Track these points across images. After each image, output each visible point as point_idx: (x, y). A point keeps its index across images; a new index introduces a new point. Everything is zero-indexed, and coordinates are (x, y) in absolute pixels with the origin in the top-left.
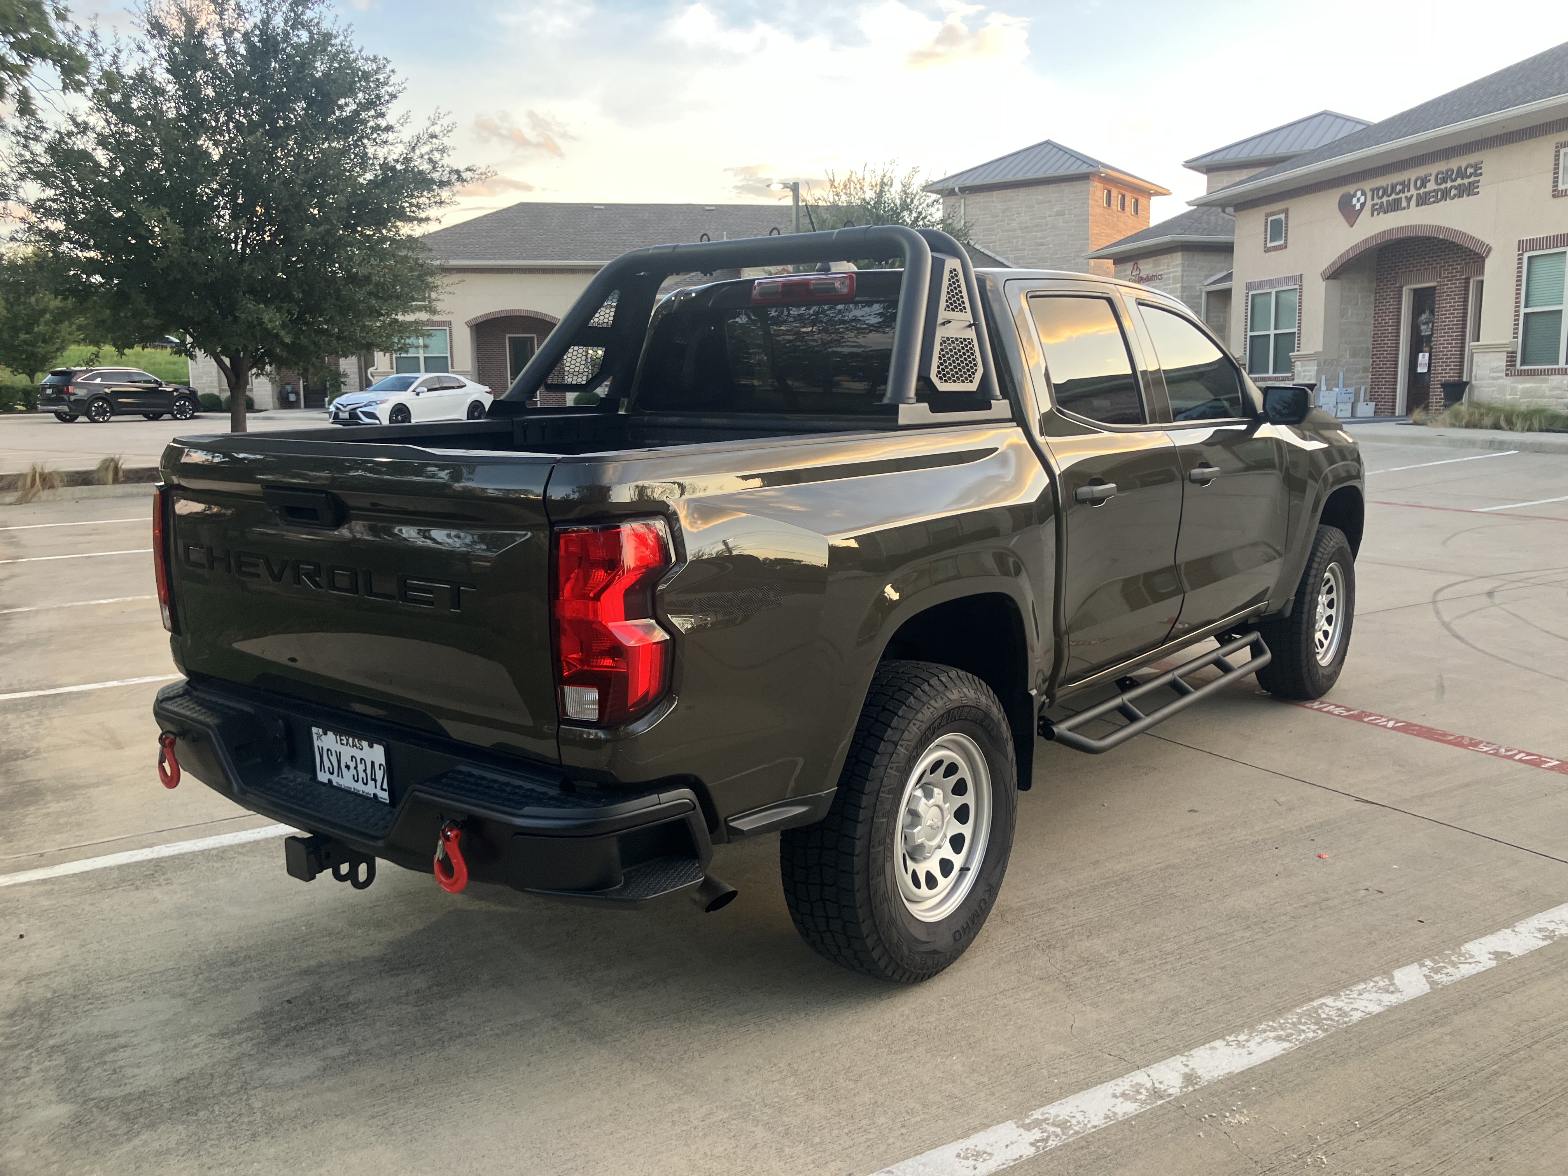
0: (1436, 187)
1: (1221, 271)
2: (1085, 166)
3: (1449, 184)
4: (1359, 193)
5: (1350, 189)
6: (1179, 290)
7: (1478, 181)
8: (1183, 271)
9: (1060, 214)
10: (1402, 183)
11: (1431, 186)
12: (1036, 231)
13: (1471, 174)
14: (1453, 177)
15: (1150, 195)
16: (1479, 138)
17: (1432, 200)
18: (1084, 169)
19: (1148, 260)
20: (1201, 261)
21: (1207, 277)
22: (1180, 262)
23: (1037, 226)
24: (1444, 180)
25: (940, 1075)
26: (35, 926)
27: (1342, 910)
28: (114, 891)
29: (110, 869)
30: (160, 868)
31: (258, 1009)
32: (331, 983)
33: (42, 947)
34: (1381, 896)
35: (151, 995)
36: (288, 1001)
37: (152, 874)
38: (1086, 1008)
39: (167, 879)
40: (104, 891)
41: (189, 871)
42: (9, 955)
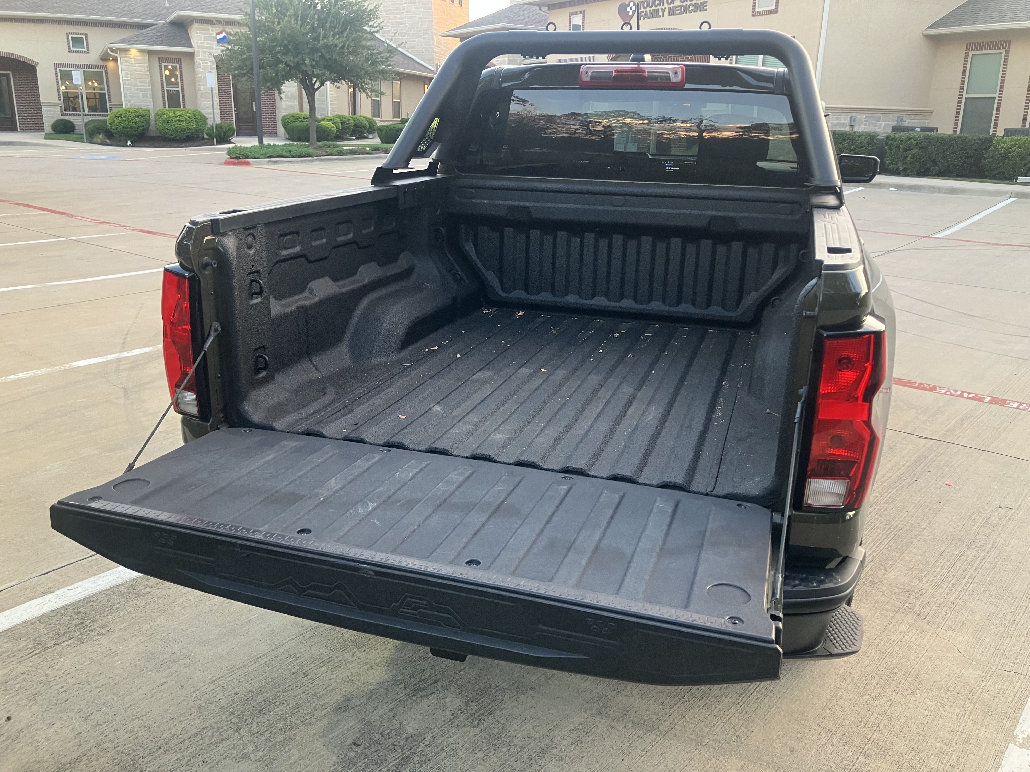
0: (680, 4)
3: (688, 3)
4: (631, 4)
5: (626, 1)
7: (707, 2)
9: (412, 2)
11: (677, 3)
12: (397, 14)
23: (397, 10)
25: (926, 712)
26: (11, 703)
27: (1005, 525)
28: (59, 648)
29: (33, 624)
30: (84, 615)
31: (334, 759)
32: (374, 717)
33: (41, 727)
34: (1013, 511)
35: (213, 764)
36: (354, 744)
37: (82, 623)
38: (950, 633)
39: (103, 627)
40: (49, 650)
41: (117, 614)
42: (13, 743)
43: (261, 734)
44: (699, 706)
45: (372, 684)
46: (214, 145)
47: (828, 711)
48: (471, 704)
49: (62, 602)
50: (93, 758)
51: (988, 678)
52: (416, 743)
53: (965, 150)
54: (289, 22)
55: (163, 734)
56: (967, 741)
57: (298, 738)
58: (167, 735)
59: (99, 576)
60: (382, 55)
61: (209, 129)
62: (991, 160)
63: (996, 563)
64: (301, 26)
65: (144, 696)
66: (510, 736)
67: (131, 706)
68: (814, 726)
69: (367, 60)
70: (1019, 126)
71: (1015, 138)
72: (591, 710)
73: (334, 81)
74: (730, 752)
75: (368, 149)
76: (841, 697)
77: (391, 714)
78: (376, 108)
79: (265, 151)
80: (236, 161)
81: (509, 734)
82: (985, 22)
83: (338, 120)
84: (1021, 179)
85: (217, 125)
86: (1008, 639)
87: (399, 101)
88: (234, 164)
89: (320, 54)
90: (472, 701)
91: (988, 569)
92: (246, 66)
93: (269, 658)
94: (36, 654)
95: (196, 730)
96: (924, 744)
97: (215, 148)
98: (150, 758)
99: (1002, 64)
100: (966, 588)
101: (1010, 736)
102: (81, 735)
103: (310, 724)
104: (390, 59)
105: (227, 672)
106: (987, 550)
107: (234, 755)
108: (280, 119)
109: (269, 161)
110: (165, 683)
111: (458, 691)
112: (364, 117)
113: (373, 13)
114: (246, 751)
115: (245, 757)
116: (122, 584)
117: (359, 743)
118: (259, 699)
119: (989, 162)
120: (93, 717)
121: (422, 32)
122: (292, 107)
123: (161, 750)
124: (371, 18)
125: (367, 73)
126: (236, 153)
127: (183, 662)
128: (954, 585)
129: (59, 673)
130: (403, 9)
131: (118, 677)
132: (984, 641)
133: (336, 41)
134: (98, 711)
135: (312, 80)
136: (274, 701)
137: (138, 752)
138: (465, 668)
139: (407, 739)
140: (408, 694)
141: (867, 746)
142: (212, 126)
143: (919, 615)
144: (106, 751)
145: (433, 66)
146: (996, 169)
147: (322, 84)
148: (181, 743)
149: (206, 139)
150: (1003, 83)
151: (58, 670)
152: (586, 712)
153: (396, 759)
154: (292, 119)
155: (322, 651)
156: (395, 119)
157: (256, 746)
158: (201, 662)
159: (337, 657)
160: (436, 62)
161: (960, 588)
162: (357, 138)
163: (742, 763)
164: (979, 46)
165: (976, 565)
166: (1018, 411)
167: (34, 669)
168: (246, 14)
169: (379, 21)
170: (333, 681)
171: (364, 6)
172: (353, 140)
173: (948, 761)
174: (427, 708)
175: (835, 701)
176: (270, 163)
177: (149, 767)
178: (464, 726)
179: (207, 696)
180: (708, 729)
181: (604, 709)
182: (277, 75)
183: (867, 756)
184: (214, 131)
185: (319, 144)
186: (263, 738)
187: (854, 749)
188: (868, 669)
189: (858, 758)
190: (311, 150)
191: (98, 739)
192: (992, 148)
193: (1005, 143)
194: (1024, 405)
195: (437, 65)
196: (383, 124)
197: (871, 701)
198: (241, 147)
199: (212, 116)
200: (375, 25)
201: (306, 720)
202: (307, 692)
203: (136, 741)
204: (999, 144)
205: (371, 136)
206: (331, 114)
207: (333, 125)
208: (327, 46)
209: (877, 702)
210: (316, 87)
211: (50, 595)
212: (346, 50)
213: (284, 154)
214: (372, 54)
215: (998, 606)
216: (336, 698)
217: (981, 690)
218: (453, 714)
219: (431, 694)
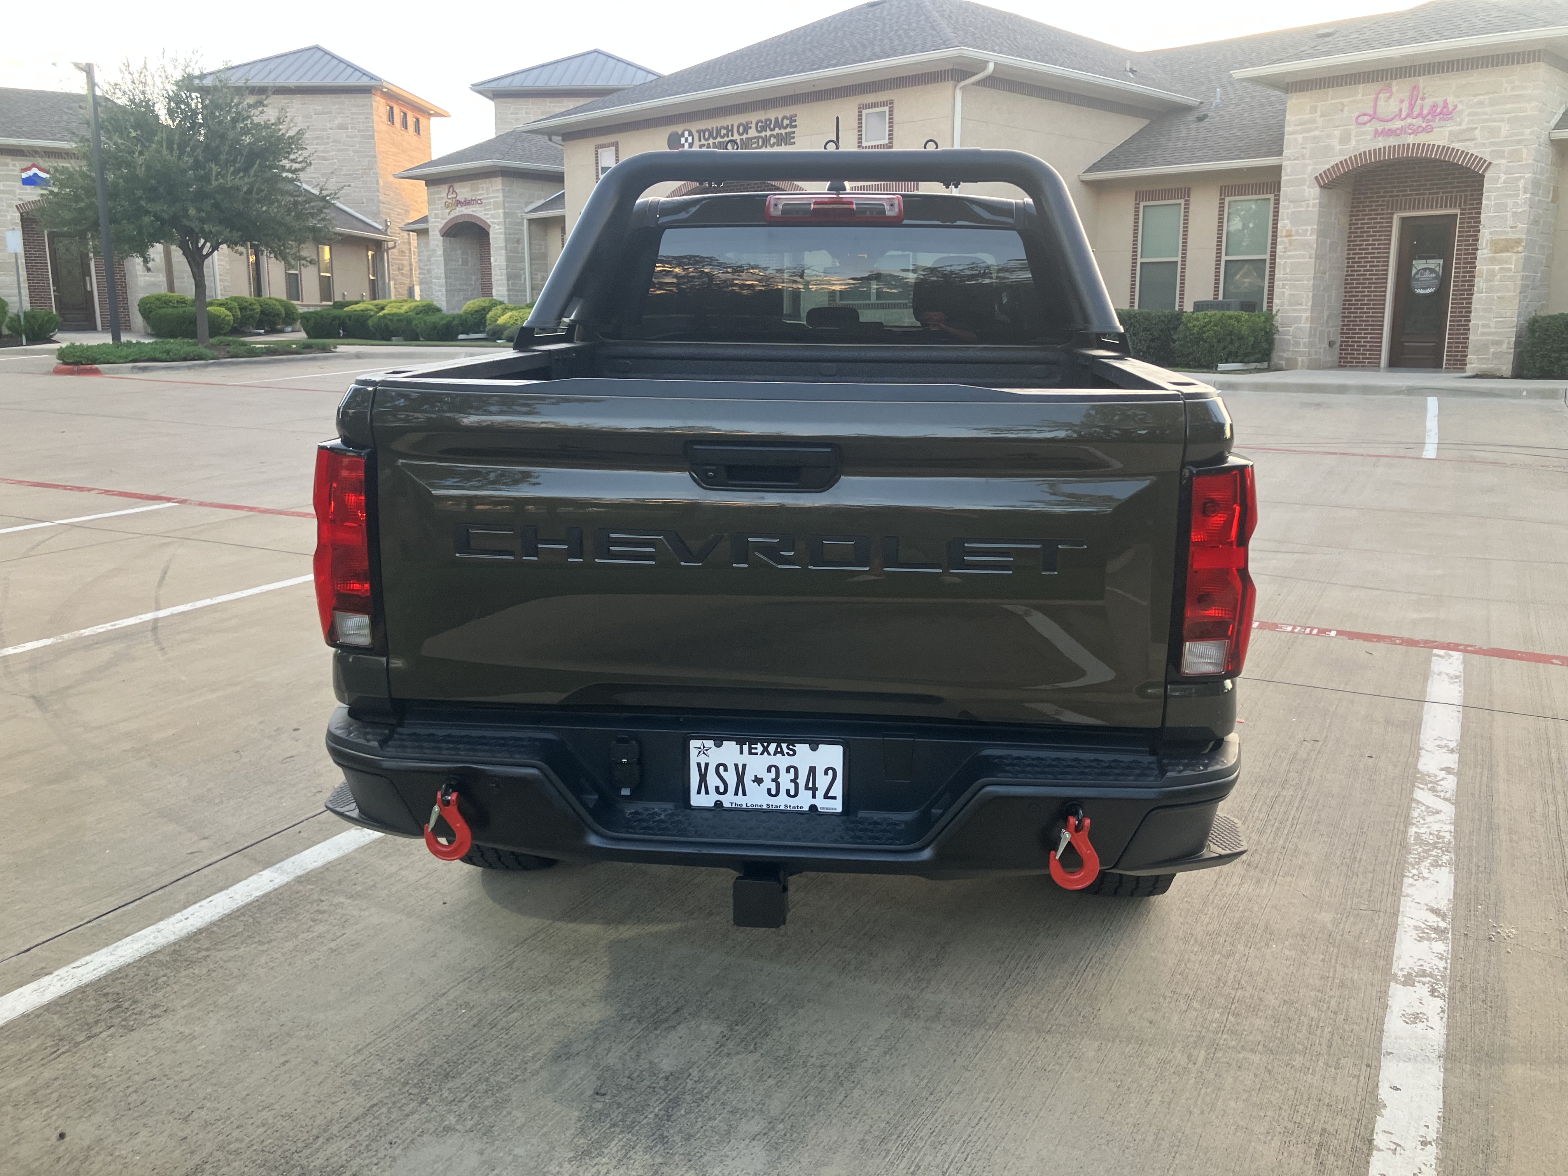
0: (757, 134)
1: (539, 199)
2: (365, 79)
3: (769, 133)
4: (686, 134)
5: (679, 129)
6: (502, 215)
7: (794, 132)
8: (504, 197)
9: (342, 127)
10: (726, 128)
11: (752, 133)
12: (317, 144)
13: (787, 125)
14: (772, 126)
15: (430, 115)
16: (792, 93)
17: (754, 146)
18: (365, 82)
19: (465, 183)
20: (521, 188)
21: (527, 204)
22: (500, 187)
23: (317, 138)
24: (764, 129)
25: (1288, 963)
26: (54, 1118)
27: (1315, 759)
28: (97, 1041)
29: (38, 1016)
30: (115, 996)
31: (576, 1114)
32: (612, 1059)
33: (119, 1139)
34: (1320, 743)
35: (406, 1144)
36: (597, 1094)
37: (118, 1006)
38: (1289, 879)
39: (155, 1006)
40: (82, 1045)
41: (169, 989)
42: (84, 1165)
43: (459, 1102)
44: (1027, 992)
45: (592, 1024)
46: (22, 345)
47: (1179, 977)
48: (737, 1028)
49: (70, 985)
50: (221, 1163)
51: (1344, 919)
52: (681, 1081)
53: (1149, 330)
54: (159, 151)
55: (314, 1121)
56: (1342, 985)
57: (514, 1098)
58: (319, 1120)
59: (115, 945)
60: (312, 204)
61: (12, 319)
62: (1182, 342)
63: (1318, 801)
64: (179, 158)
65: (263, 1080)
66: (801, 1056)
67: (248, 1095)
68: (1168, 994)
69: (289, 211)
70: (1210, 298)
71: (1209, 313)
72: (895, 1013)
73: (232, 244)
74: (1081, 1034)
75: (294, 346)
76: (1189, 960)
77: (633, 1053)
78: (294, 285)
79: (125, 351)
80: (76, 368)
81: (800, 1054)
82: (1156, 164)
83: (236, 304)
84: (1222, 366)
85: (25, 313)
86: (1355, 877)
87: (329, 275)
88: (72, 373)
89: (213, 201)
90: (737, 1025)
91: (1310, 808)
92: (85, 219)
93: (430, 1012)
94: (63, 1053)
95: (361, 1110)
96: (1296, 994)
97: (26, 350)
98: (309, 1151)
99: (1182, 218)
100: (1292, 830)
101: (1386, 974)
102: (187, 1140)
103: (525, 1080)
104: (325, 211)
105: (375, 1037)
106: (1303, 788)
107: (431, 1131)
108: (136, 304)
109: (134, 367)
110: (287, 1061)
111: (713, 1016)
112: (276, 300)
113: (294, 143)
114: (447, 1123)
115: (447, 1129)
116: (158, 952)
117: (602, 1091)
118: (438, 1061)
119: (1181, 345)
120: (195, 1116)
121: (360, 172)
122: (154, 284)
123: (321, 1140)
124: (292, 149)
125: (290, 231)
126: (74, 356)
127: (303, 1033)
128: (1278, 829)
129: (113, 1071)
130: (328, 138)
131: (210, 1064)
132: (1328, 882)
133: (238, 182)
134: (199, 1108)
135: (198, 242)
136: (460, 1061)
137: (287, 1147)
138: (711, 990)
139: (667, 1079)
140: (647, 1028)
141: (1233, 1006)
142: (19, 316)
143: (1249, 864)
144: (237, 1152)
145: (380, 223)
146: (1189, 354)
147: (215, 248)
148: (346, 1127)
149: (6, 336)
150: (1185, 243)
151: (110, 1067)
152: (889, 1016)
153: (662, 1103)
154: (158, 303)
155: (504, 994)
156: (324, 303)
157: (459, 1115)
158: (330, 1030)
159: (529, 1000)
160: (385, 217)
161: (1286, 831)
162: (267, 333)
163: (1098, 1043)
164: (1152, 195)
165: (1296, 804)
166: (1294, 635)
167: (70, 1072)
168: (83, 139)
169: (306, 154)
170: (535, 1027)
171: (280, 130)
172: (260, 334)
173: (1328, 1008)
174: (679, 1041)
175: (1183, 965)
176: (135, 371)
177: (312, 1162)
178: (738, 1053)
179: (358, 1068)
180: (1045, 1015)
181: (910, 1011)
182: (140, 233)
183: (1237, 1015)
184: (22, 323)
185: (212, 340)
186: (465, 1105)
187: (1221, 1010)
188: (1210, 927)
189: (1227, 1019)
190: (201, 349)
191: (217, 1140)
192: (1182, 327)
193: (1197, 319)
194: (1299, 628)
195: (386, 221)
196: (306, 310)
197: (1224, 960)
198: (81, 345)
199: (16, 299)
200: (299, 160)
201: (517, 1076)
202: (504, 1045)
203: (277, 1134)
204: (1189, 322)
205: (289, 329)
206: (222, 295)
207: (228, 313)
208: (226, 191)
209: (1231, 960)
210: (204, 253)
211: (48, 978)
212: (254, 196)
213: (158, 355)
214: (296, 203)
215: (1333, 845)
216: (548, 1046)
217: (1341, 933)
218: (717, 1043)
219: (679, 1024)
